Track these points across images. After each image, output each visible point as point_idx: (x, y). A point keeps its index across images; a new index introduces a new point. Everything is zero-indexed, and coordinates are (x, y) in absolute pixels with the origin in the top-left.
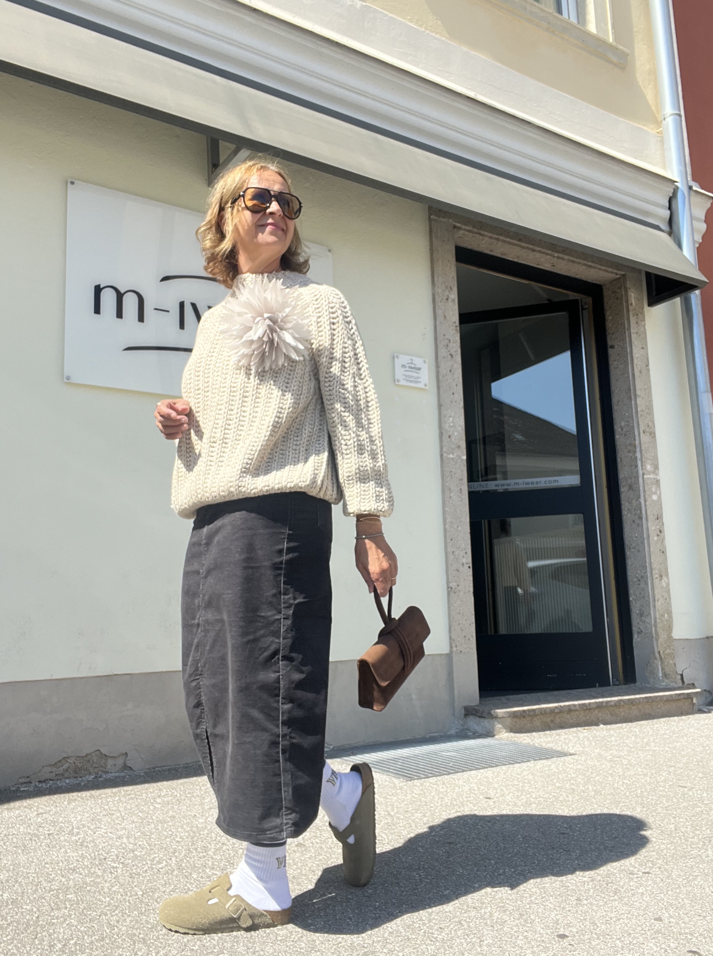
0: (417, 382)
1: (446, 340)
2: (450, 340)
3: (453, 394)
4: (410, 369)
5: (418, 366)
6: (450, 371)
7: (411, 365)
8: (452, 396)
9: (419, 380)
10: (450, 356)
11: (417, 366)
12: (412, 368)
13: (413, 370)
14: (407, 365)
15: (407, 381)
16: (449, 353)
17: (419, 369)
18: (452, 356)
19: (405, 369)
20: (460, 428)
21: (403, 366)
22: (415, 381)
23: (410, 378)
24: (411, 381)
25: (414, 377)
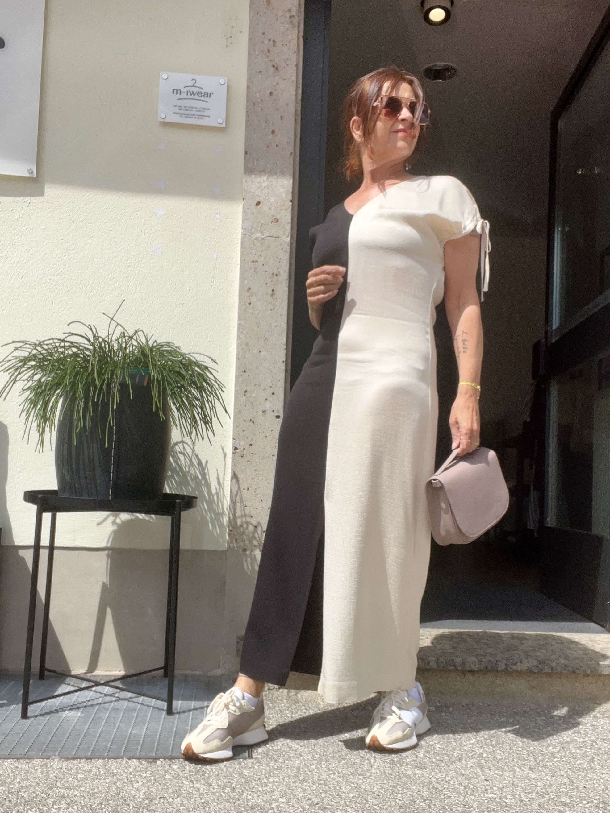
0: (201, 117)
1: (266, 42)
2: (274, 42)
3: (273, 132)
4: (189, 96)
5: (206, 90)
6: (271, 94)
7: (192, 89)
8: (270, 136)
9: (206, 113)
10: (272, 70)
11: (203, 91)
12: (193, 94)
13: (196, 97)
14: (185, 90)
15: (181, 115)
16: (271, 64)
17: (208, 95)
19: (178, 96)
20: (282, 190)
21: (176, 91)
22: (198, 115)
23: (187, 110)
24: (189, 115)
25: (196, 108)
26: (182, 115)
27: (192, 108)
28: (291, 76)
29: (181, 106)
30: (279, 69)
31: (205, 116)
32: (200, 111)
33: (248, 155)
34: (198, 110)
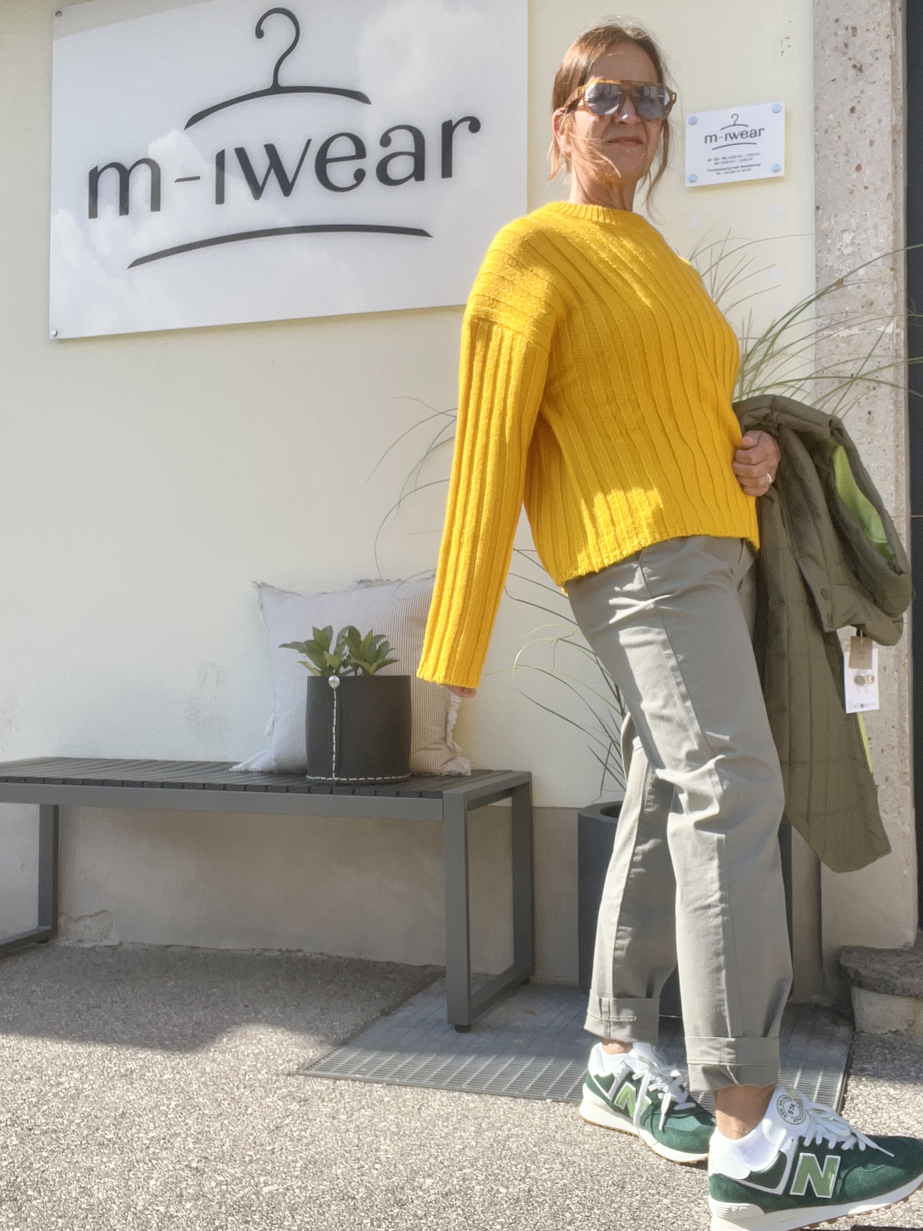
0: (748, 168)
1: (841, 32)
3: (859, 168)
4: (728, 141)
5: (754, 126)
6: (853, 110)
7: (731, 130)
8: (854, 176)
9: (756, 160)
10: (852, 72)
11: (748, 129)
12: (734, 136)
13: (740, 140)
14: (722, 134)
16: (851, 64)
17: (756, 133)
18: (859, 69)
19: (714, 144)
21: (710, 138)
22: (742, 167)
23: (727, 162)
24: (730, 168)
25: (740, 156)
26: (719, 172)
27: (734, 157)
28: (884, 75)
29: (717, 159)
30: (863, 68)
31: (752, 166)
32: (745, 160)
33: (820, 212)
34: (743, 158)
